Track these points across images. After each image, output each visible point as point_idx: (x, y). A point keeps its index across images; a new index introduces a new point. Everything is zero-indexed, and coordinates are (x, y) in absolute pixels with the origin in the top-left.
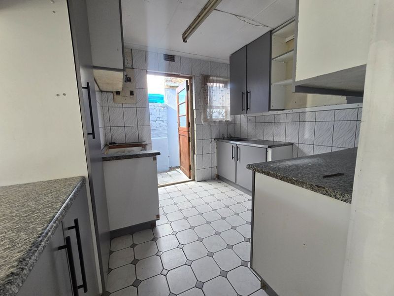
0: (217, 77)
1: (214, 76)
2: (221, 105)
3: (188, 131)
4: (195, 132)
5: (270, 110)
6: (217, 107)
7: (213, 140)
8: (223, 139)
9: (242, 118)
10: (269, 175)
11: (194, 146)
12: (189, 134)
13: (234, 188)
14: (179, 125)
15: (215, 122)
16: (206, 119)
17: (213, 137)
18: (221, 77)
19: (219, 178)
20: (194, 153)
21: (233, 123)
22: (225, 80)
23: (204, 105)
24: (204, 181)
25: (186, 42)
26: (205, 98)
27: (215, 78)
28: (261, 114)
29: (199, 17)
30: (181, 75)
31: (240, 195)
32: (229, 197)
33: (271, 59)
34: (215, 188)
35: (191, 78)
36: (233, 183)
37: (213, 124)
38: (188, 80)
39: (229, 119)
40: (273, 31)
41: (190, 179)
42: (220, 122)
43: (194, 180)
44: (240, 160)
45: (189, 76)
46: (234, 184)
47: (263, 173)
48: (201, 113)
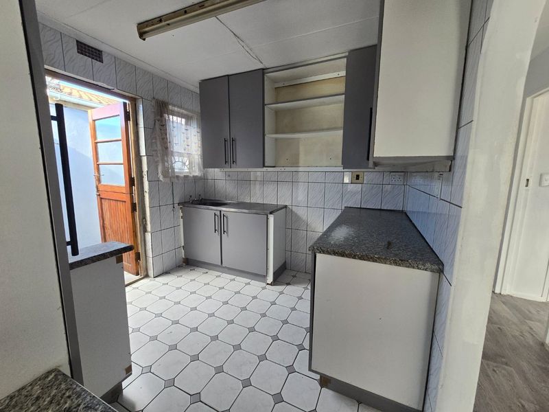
0: (178, 107)
1: (174, 106)
2: (186, 152)
3: (131, 193)
4: (147, 196)
5: (264, 166)
6: (180, 155)
7: (176, 205)
8: (192, 203)
9: (216, 173)
10: (343, 256)
11: (144, 218)
12: (132, 198)
13: (219, 273)
14: (99, 180)
15: (177, 177)
16: (165, 173)
17: (177, 201)
18: (183, 109)
19: (189, 263)
20: (145, 230)
21: (203, 179)
22: (190, 114)
23: (163, 150)
24: (166, 272)
25: (144, 40)
26: (163, 139)
27: (176, 109)
28: (246, 170)
29: (186, 12)
30: (116, 90)
31: (231, 280)
32: (220, 288)
33: (264, 105)
34: (191, 280)
35: (134, 101)
36: (216, 266)
37: (175, 180)
38: (127, 102)
39: (197, 172)
40: (266, 71)
41: (138, 277)
42: (186, 177)
43: (147, 276)
44: (227, 233)
45: (133, 96)
46: (220, 267)
47: (335, 255)
48: (157, 162)
